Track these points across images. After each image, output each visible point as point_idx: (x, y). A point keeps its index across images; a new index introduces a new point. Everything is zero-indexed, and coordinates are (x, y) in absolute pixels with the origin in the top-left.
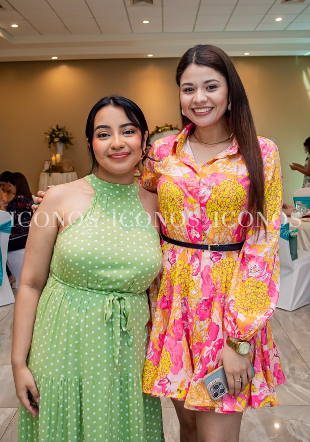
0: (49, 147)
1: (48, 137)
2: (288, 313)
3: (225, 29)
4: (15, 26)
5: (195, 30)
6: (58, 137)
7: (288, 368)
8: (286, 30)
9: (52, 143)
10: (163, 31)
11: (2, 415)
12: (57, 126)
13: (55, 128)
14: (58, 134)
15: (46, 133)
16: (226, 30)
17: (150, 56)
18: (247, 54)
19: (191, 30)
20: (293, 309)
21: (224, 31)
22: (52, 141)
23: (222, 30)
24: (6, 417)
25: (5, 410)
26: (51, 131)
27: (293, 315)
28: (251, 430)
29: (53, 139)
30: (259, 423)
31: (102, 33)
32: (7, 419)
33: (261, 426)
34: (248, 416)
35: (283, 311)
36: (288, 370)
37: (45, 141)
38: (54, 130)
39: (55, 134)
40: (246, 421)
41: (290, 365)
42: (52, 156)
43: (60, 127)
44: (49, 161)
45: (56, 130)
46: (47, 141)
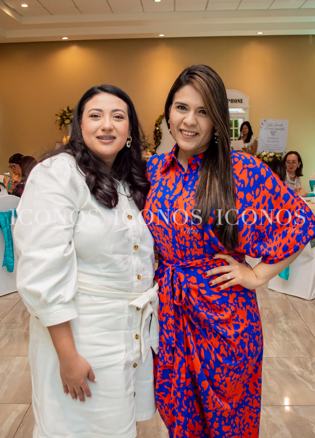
0: (60, 129)
1: (59, 118)
2: (307, 302)
3: (238, 7)
4: (25, 6)
5: (208, 9)
6: (69, 119)
7: (310, 363)
8: (302, 7)
9: (63, 125)
10: (175, 10)
11: (14, 413)
12: (68, 108)
13: (66, 110)
14: (69, 116)
15: (56, 115)
16: (239, 9)
17: (161, 35)
18: (260, 33)
19: (204, 9)
20: (312, 298)
21: (237, 9)
22: (62, 122)
23: (235, 8)
24: (18, 414)
25: (17, 406)
26: (62, 113)
27: (312, 304)
28: (275, 433)
29: (64, 121)
30: (283, 425)
31: (112, 12)
32: (19, 417)
33: (285, 429)
34: (271, 417)
35: (301, 300)
36: (310, 365)
37: (56, 123)
38: (65, 112)
39: (66, 116)
40: (269, 423)
41: (312, 360)
42: (63, 138)
43: (70, 109)
44: (60, 143)
45: (67, 111)
46: (59, 123)
